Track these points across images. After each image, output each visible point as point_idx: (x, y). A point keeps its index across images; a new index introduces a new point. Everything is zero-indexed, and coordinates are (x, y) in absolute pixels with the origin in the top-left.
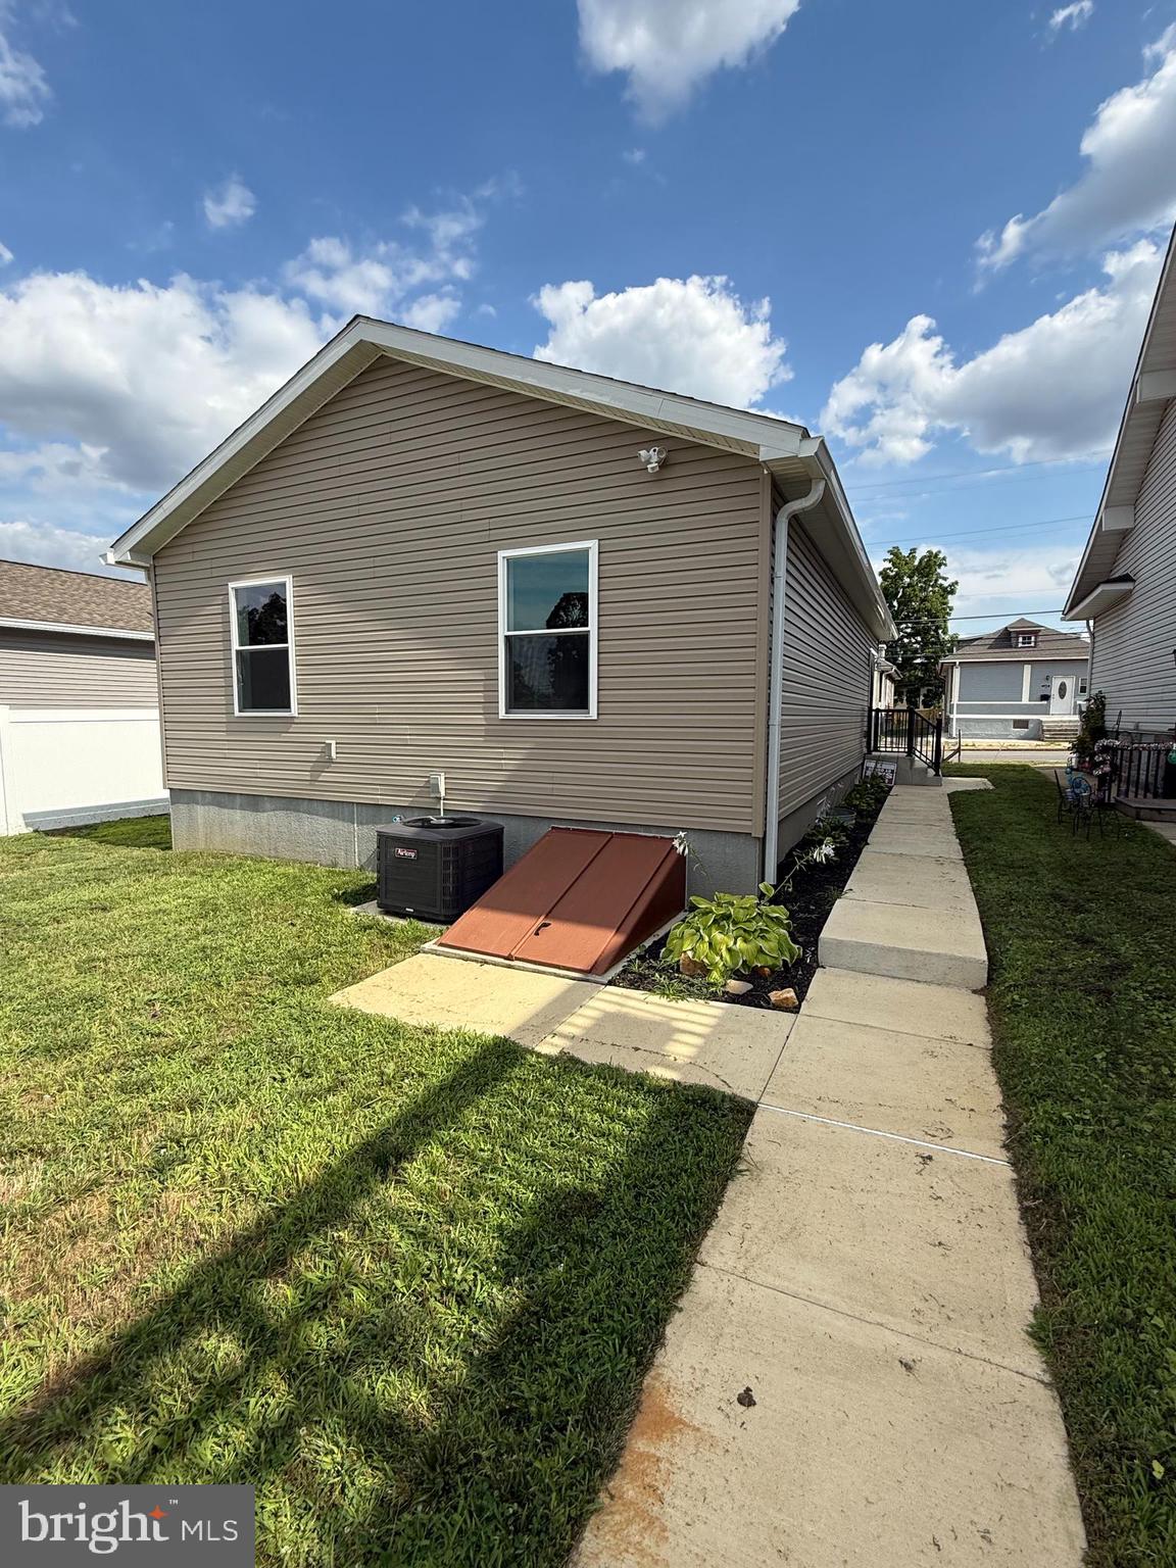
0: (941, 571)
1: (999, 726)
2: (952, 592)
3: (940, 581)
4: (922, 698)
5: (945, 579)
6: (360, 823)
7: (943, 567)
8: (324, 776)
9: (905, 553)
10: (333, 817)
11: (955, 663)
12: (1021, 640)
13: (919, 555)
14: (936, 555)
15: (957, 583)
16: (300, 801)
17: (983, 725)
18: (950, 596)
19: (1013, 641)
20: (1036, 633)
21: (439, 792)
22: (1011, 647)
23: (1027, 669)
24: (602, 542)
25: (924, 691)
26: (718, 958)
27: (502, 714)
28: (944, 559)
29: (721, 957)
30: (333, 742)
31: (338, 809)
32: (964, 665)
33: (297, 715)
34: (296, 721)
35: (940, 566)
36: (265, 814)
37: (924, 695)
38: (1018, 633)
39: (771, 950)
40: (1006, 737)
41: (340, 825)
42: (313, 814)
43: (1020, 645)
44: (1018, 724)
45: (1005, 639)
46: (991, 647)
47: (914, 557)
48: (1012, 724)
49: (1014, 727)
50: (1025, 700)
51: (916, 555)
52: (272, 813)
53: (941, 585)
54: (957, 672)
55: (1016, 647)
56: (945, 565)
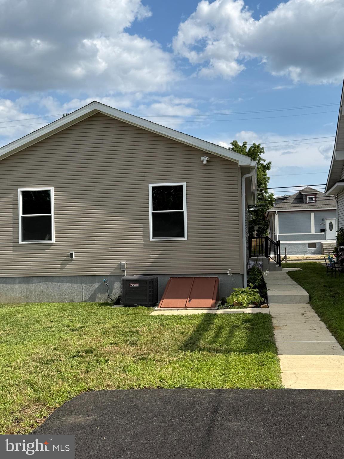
0: (262, 156)
1: (301, 247)
2: (268, 168)
3: (261, 162)
4: (256, 232)
5: (264, 160)
6: (85, 284)
7: (262, 154)
8: (68, 266)
9: (240, 144)
10: (71, 283)
11: (276, 212)
12: (308, 199)
13: (248, 147)
14: (258, 147)
15: (270, 163)
16: (54, 277)
17: (293, 247)
18: (267, 171)
19: (304, 200)
20: (315, 195)
21: (125, 268)
22: (303, 203)
23: (313, 214)
24: (187, 183)
25: (256, 228)
26: (244, 301)
27: (151, 238)
28: (263, 149)
29: (245, 300)
30: (74, 252)
31: (73, 279)
32: (280, 213)
33: (54, 242)
34: (53, 245)
35: (260, 153)
36: (34, 285)
37: (257, 231)
38: (307, 195)
39: (257, 298)
40: (304, 253)
41: (75, 285)
42: (61, 282)
43: (308, 202)
44: (312, 245)
45: (300, 198)
46: (293, 203)
47: (246, 147)
48: (307, 246)
49: (309, 248)
50: (313, 232)
51: (247, 146)
52: (38, 284)
53: (262, 164)
54: (277, 217)
55: (306, 203)
56: (264, 152)
